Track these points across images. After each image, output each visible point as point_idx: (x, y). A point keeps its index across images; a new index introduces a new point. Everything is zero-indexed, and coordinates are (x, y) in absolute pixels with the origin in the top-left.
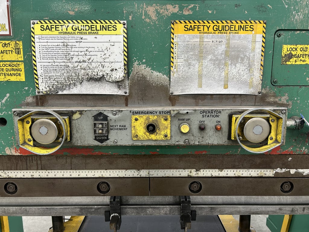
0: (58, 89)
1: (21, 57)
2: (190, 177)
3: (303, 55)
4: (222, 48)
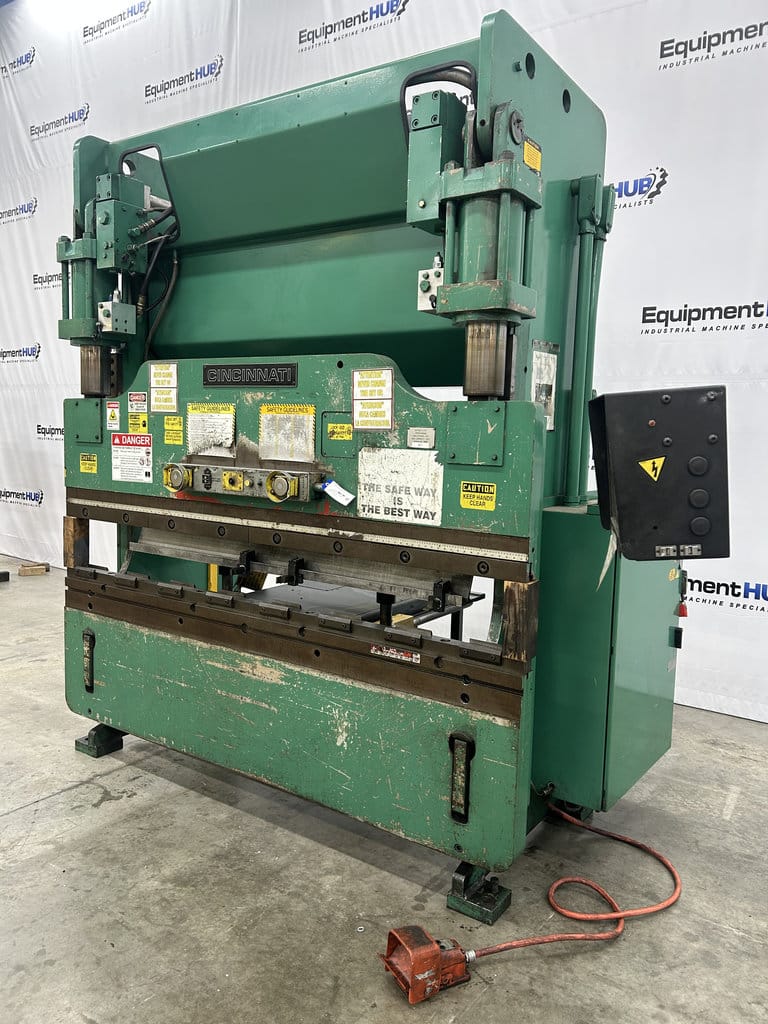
1: (181, 428)
2: (273, 529)
3: (341, 432)
4: (289, 425)
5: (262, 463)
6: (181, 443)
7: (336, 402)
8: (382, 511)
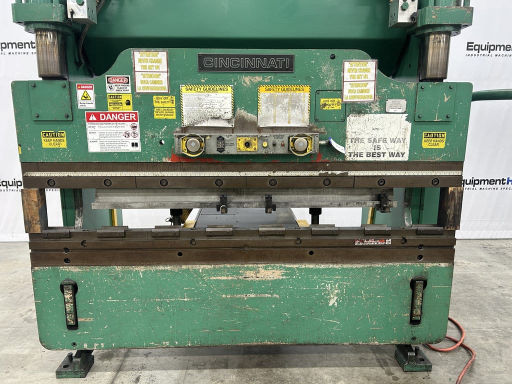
0: (194, 123)
1: (174, 105)
2: (270, 176)
3: (332, 104)
4: (286, 101)
5: (260, 130)
6: (174, 117)
7: (329, 83)
8: (365, 155)
